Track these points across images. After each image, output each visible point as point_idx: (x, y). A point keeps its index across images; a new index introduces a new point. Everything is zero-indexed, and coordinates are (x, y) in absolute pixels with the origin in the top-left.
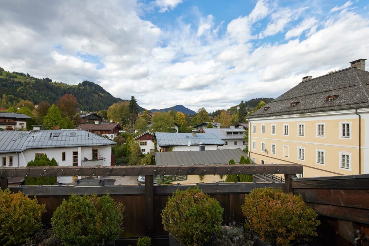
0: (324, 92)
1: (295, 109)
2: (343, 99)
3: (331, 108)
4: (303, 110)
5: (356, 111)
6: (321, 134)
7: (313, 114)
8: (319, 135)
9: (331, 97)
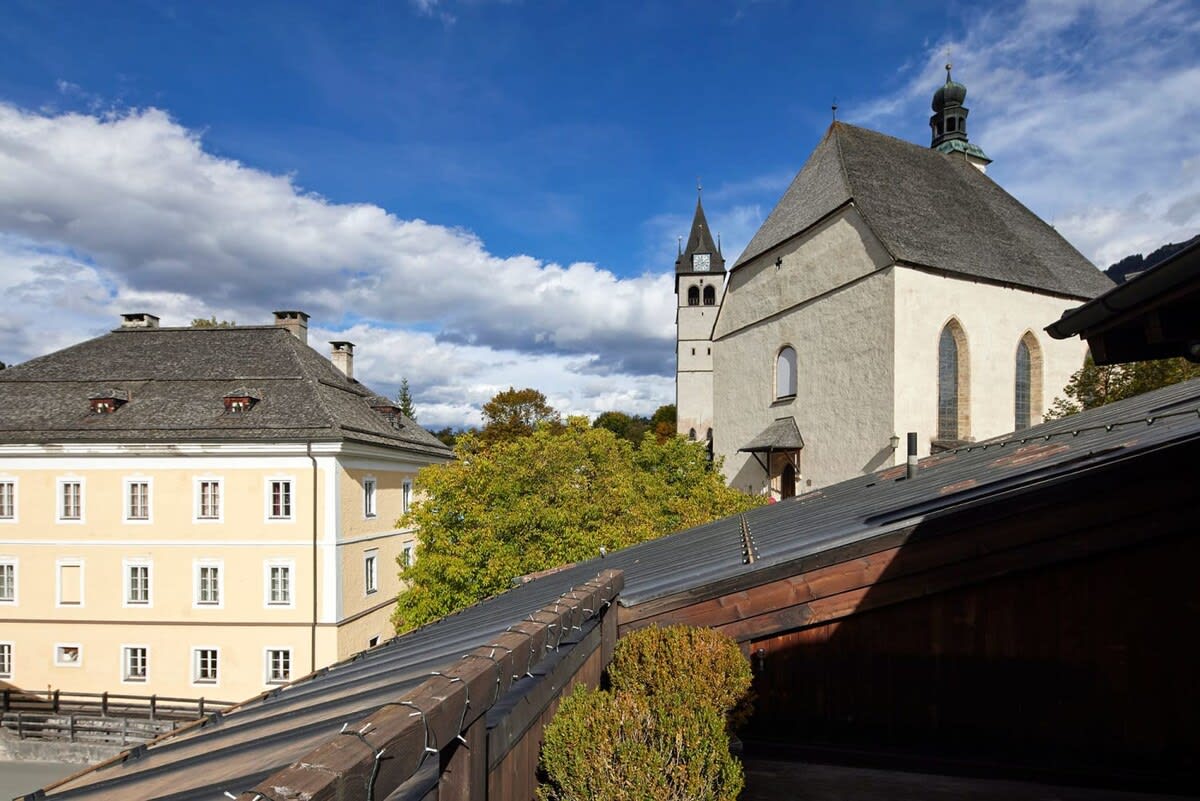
0: (213, 380)
1: (111, 421)
2: (270, 410)
3: (242, 434)
4: (148, 432)
5: (309, 448)
6: (209, 512)
7: (183, 448)
8: (203, 514)
9: (238, 399)
